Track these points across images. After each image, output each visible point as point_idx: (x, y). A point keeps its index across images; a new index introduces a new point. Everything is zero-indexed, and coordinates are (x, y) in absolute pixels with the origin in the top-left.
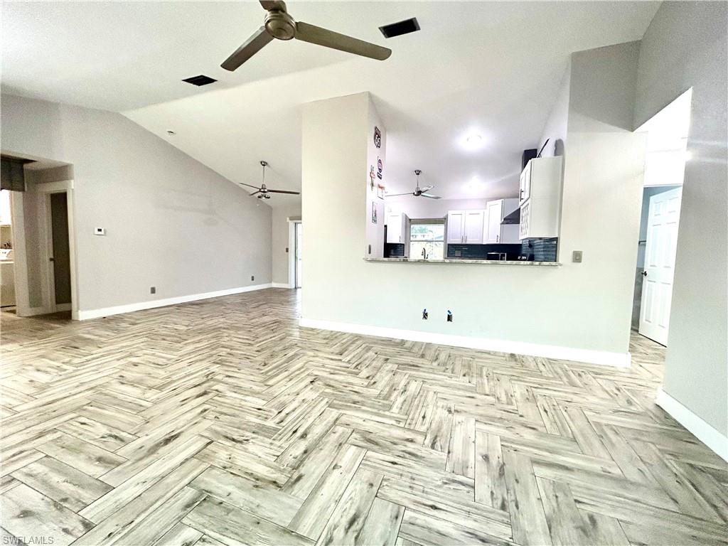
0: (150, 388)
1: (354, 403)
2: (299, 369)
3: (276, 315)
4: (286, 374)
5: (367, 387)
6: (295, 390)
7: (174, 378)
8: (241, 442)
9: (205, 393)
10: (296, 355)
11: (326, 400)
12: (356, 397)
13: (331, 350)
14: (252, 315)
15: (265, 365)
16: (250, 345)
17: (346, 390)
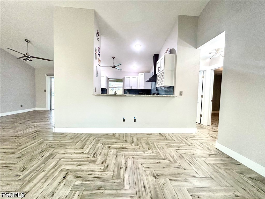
1: (99, 189)
2: (54, 167)
3: (37, 127)
4: (42, 174)
5: (104, 171)
10: (51, 155)
11: (78, 193)
12: (99, 183)
13: (76, 146)
14: (18, 129)
15: (24, 169)
16: (12, 153)
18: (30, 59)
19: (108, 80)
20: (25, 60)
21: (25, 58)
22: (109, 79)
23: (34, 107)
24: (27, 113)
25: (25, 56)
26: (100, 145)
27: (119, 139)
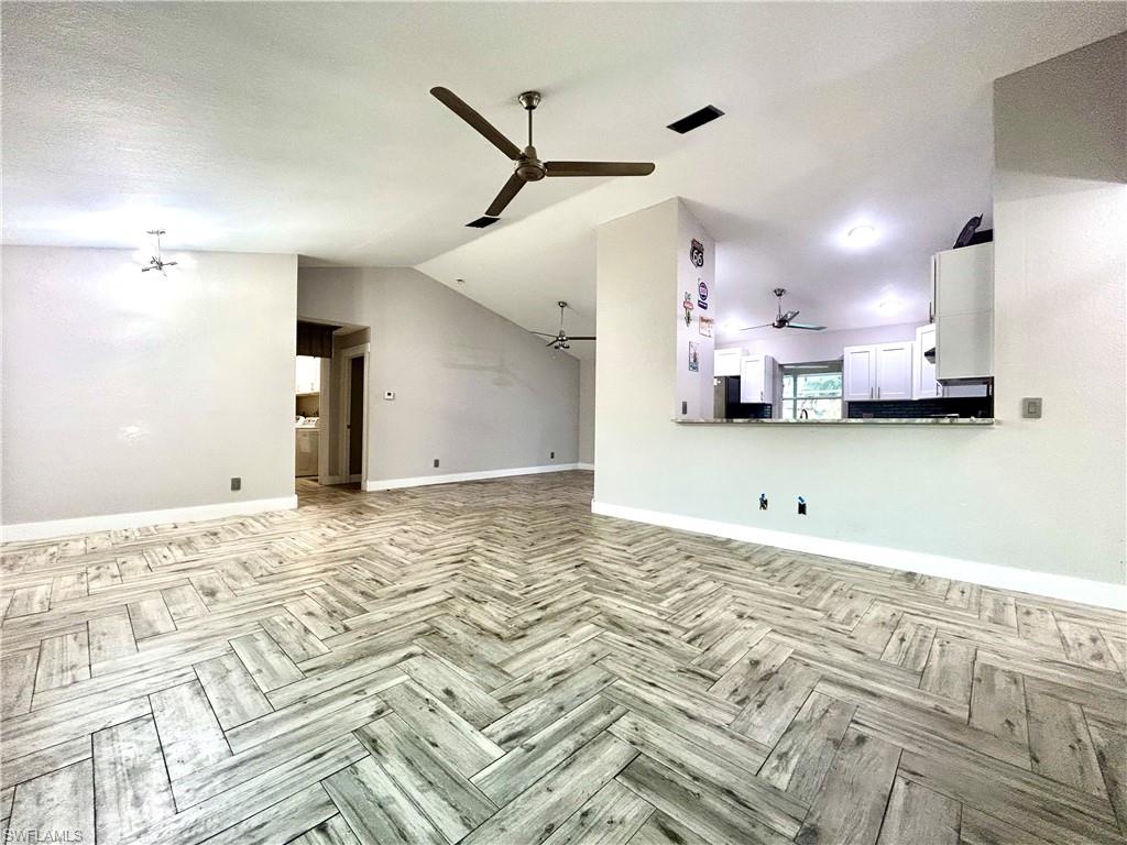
0: (413, 551)
1: (617, 591)
2: (568, 553)
3: (569, 499)
4: (552, 555)
5: (642, 579)
6: (555, 570)
7: (437, 546)
8: (479, 602)
9: (461, 561)
10: (572, 540)
11: (585, 583)
12: (623, 587)
13: (619, 540)
14: (538, 497)
15: (532, 545)
16: (523, 525)
17: (614, 578)
18: (566, 344)
19: (779, 371)
20: (557, 347)
21: (557, 344)
22: (781, 366)
23: (577, 461)
24: (560, 473)
25: (558, 340)
26: (672, 549)
27: (731, 551)
